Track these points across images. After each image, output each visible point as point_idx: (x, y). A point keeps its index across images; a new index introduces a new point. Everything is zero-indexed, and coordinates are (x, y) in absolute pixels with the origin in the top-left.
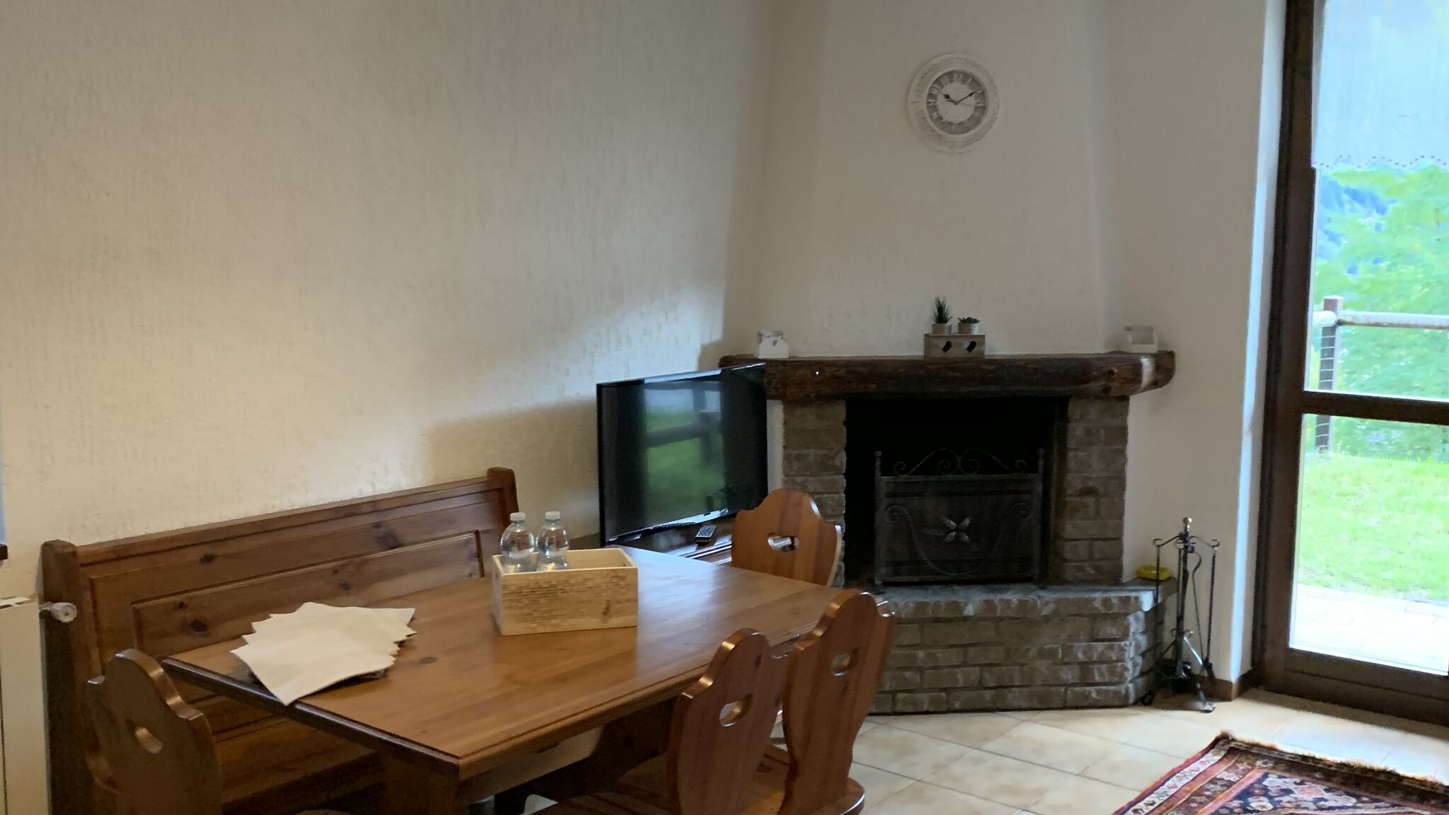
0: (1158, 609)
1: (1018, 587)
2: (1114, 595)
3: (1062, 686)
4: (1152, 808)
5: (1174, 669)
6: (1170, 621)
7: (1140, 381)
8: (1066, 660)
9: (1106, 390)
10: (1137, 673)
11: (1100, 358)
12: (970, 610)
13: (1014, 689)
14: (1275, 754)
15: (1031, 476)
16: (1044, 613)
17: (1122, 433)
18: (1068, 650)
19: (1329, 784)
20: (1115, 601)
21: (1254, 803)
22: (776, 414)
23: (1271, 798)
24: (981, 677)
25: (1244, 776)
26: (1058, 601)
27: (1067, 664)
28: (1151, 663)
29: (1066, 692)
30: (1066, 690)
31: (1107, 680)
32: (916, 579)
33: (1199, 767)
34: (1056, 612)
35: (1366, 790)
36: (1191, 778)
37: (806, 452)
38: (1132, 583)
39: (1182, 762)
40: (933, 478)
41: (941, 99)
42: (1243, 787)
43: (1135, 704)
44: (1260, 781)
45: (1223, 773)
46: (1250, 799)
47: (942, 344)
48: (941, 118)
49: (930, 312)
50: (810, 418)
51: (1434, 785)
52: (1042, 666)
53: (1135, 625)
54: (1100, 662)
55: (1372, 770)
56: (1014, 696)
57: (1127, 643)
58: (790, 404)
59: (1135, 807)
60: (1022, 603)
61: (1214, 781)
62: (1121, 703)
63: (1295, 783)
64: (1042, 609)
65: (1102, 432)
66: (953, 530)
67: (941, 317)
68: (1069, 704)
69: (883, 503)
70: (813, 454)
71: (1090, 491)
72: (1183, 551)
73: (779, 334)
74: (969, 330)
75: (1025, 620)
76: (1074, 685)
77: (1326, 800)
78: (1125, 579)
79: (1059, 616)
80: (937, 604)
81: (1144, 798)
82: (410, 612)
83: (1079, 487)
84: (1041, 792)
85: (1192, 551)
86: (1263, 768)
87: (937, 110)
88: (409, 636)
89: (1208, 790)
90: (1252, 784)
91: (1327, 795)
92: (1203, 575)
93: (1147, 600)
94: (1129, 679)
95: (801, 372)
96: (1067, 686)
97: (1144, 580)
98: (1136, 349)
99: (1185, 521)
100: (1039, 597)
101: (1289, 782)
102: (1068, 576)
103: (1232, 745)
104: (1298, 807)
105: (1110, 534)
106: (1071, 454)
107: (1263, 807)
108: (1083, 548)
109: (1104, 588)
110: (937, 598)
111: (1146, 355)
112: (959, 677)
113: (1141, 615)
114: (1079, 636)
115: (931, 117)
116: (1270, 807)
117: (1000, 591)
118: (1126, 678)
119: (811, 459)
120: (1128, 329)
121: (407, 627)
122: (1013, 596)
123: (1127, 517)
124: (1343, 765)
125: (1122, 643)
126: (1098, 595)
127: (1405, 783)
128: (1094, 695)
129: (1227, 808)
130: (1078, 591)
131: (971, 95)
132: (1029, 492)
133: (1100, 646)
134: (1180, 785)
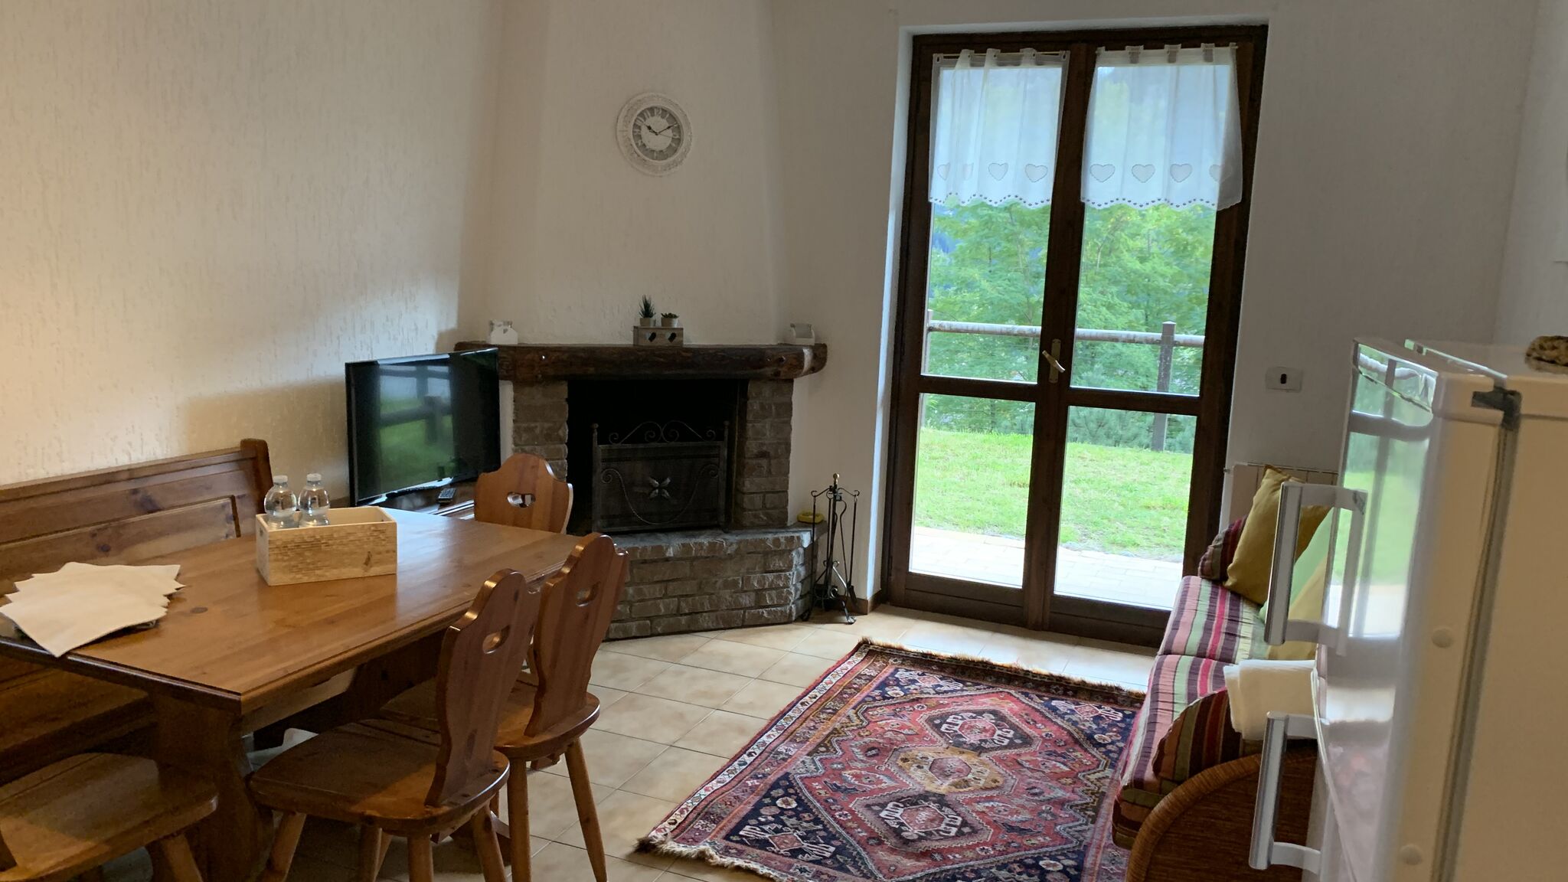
0: (814, 545)
1: (709, 532)
2: (782, 536)
3: (741, 609)
4: (815, 700)
5: (826, 591)
6: (822, 556)
7: (802, 367)
8: (745, 589)
9: (777, 374)
10: (798, 596)
11: (772, 348)
12: (670, 553)
13: (704, 614)
14: (903, 654)
15: (719, 443)
16: (729, 552)
17: (789, 407)
18: (747, 580)
19: (943, 674)
20: (782, 540)
21: (890, 692)
22: (507, 393)
23: (901, 687)
24: (679, 607)
25: (881, 671)
26: (739, 542)
27: (746, 591)
28: (808, 588)
29: (744, 615)
30: (744, 612)
31: (775, 603)
32: (626, 529)
33: (848, 666)
34: (737, 551)
35: (969, 677)
36: (842, 675)
37: (533, 425)
38: (794, 526)
39: (834, 663)
40: (641, 446)
41: (644, 130)
42: (881, 679)
43: (796, 621)
44: (893, 674)
45: (866, 670)
46: (887, 689)
47: (648, 335)
48: (644, 145)
49: (638, 308)
50: (537, 396)
51: (1017, 670)
52: (727, 594)
53: (797, 558)
54: (771, 588)
55: (973, 661)
56: (705, 620)
57: (791, 573)
58: (519, 384)
59: (802, 701)
60: (712, 545)
61: (859, 677)
62: (786, 620)
63: (918, 674)
64: (727, 549)
65: (773, 408)
66: (657, 488)
67: (647, 312)
68: (746, 624)
69: (599, 466)
70: (539, 427)
71: (763, 455)
72: (832, 500)
73: (509, 323)
74: (670, 324)
75: (714, 558)
76: (751, 608)
77: (941, 686)
78: (789, 524)
79: (739, 555)
80: (645, 549)
81: (808, 693)
82: (175, 568)
83: (755, 451)
84: (730, 694)
85: (841, 500)
86: (894, 664)
87: (641, 138)
88: (177, 589)
89: (855, 684)
90: (887, 677)
91: (942, 683)
92: (847, 518)
93: (806, 539)
94: (792, 601)
95: (529, 356)
96: (745, 609)
97: (802, 524)
98: (799, 341)
99: (835, 476)
100: (725, 539)
101: (914, 674)
102: (746, 522)
103: (871, 647)
104: (922, 693)
105: (778, 488)
106: (749, 425)
107: (897, 694)
108: (758, 499)
109: (774, 530)
110: (644, 544)
111: (806, 346)
112: (661, 606)
113: (801, 550)
114: (755, 569)
115: (637, 144)
116: (902, 694)
117: (694, 536)
118: (790, 601)
119: (538, 431)
120: (793, 326)
121: (175, 581)
122: (705, 540)
123: (790, 475)
124: (952, 659)
125: (787, 573)
126: (770, 536)
127: (997, 670)
128: (765, 615)
129: (870, 696)
130: (754, 533)
131: (669, 128)
132: (718, 456)
133: (771, 576)
134: (834, 681)
